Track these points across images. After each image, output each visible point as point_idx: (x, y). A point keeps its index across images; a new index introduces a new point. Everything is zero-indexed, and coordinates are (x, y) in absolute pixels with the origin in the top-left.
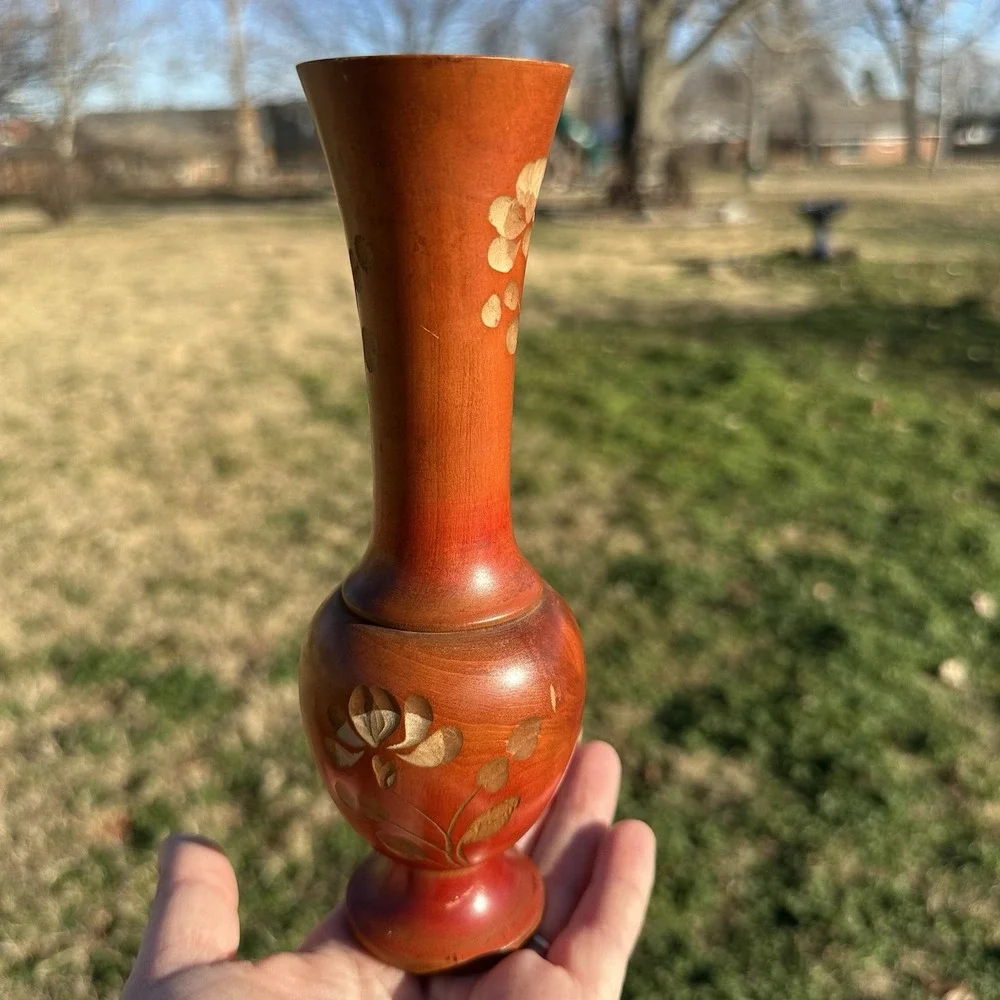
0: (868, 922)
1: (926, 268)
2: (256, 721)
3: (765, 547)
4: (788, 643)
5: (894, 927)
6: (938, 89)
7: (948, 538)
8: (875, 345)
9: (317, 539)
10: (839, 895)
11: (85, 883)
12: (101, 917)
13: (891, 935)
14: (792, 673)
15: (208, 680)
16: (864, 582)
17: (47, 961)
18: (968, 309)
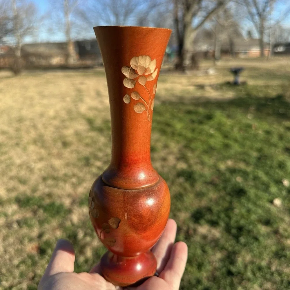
0: (254, 274)
1: (267, 87)
2: (75, 218)
3: (222, 167)
4: (229, 194)
5: (262, 276)
6: (269, 36)
7: (275, 164)
8: (252, 109)
9: (92, 165)
10: (246, 267)
11: (26, 264)
12: (31, 275)
13: (261, 278)
14: (231, 203)
15: (61, 206)
16: (251, 176)
17: (15, 287)
18: (280, 98)
